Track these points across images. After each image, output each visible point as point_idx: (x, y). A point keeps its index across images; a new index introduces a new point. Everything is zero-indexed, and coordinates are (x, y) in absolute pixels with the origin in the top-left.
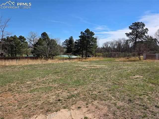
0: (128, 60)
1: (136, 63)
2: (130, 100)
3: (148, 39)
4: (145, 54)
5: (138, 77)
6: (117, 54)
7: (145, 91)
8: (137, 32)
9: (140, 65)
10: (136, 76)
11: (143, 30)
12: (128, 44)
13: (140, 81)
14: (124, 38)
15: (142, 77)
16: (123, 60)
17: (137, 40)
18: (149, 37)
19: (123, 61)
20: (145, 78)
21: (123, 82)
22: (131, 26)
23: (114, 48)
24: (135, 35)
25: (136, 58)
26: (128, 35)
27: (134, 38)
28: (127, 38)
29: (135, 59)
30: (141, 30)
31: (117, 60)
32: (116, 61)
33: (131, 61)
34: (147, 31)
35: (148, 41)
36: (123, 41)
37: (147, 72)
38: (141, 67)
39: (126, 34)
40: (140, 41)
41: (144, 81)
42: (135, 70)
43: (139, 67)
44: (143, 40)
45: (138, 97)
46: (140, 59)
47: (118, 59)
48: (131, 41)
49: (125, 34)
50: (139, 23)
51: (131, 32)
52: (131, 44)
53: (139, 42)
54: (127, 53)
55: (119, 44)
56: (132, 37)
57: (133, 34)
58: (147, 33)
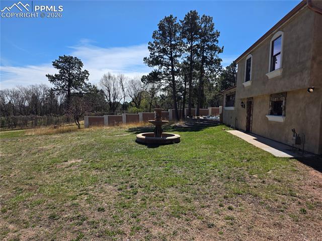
0: (55, 130)
1: (72, 136)
2: (53, 217)
3: (90, 90)
4: (87, 117)
5: (74, 162)
6: (32, 119)
7: (83, 186)
8: (70, 74)
9: (79, 137)
10: (69, 162)
11: (80, 74)
12: (54, 97)
13: (76, 170)
14: (44, 84)
15: (80, 161)
16: (44, 132)
17: (72, 91)
18: (91, 86)
19: (44, 134)
20: (85, 162)
21: (40, 182)
22: (57, 61)
23: (22, 106)
24: (67, 80)
25: (71, 125)
26: (52, 79)
27: (64, 85)
28: (51, 86)
29: (70, 127)
30: (77, 71)
31: (31, 132)
32: (27, 136)
33: (63, 132)
34: (87, 75)
35: (90, 93)
36: (42, 91)
37: (89, 150)
38: (79, 142)
39: (48, 76)
40: (77, 93)
41: (84, 169)
42: (69, 150)
43: (77, 143)
44: (83, 92)
45: (69, 203)
46: (79, 127)
47: (33, 129)
48: (60, 92)
49: (46, 75)
50: (72, 58)
51: (59, 74)
52: (60, 99)
53: (74, 94)
54: (54, 116)
55: (35, 98)
56: (61, 83)
57: (62, 78)
58: (87, 79)
